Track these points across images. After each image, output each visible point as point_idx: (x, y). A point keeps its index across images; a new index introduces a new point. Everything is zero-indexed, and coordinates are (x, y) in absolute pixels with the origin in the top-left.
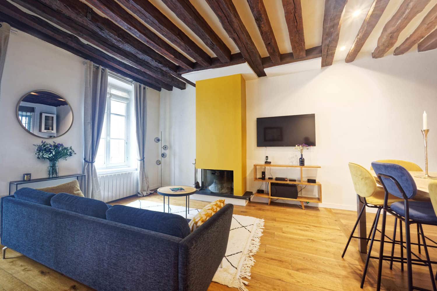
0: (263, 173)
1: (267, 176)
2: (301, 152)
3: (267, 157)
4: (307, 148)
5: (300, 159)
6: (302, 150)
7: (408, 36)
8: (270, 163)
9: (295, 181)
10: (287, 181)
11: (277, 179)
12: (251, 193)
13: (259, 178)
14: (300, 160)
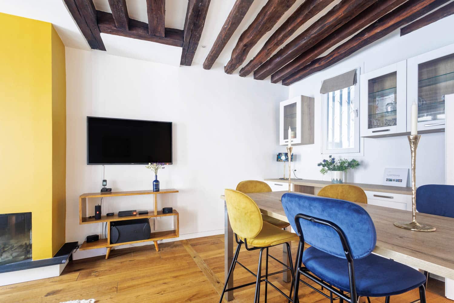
0: (98, 208)
1: (104, 213)
2: (156, 173)
3: (105, 181)
4: (163, 166)
5: (154, 181)
6: (156, 170)
7: (252, 59)
8: (110, 190)
9: (146, 213)
10: (135, 215)
11: (121, 214)
12: (74, 245)
13: (90, 217)
14: (155, 183)
